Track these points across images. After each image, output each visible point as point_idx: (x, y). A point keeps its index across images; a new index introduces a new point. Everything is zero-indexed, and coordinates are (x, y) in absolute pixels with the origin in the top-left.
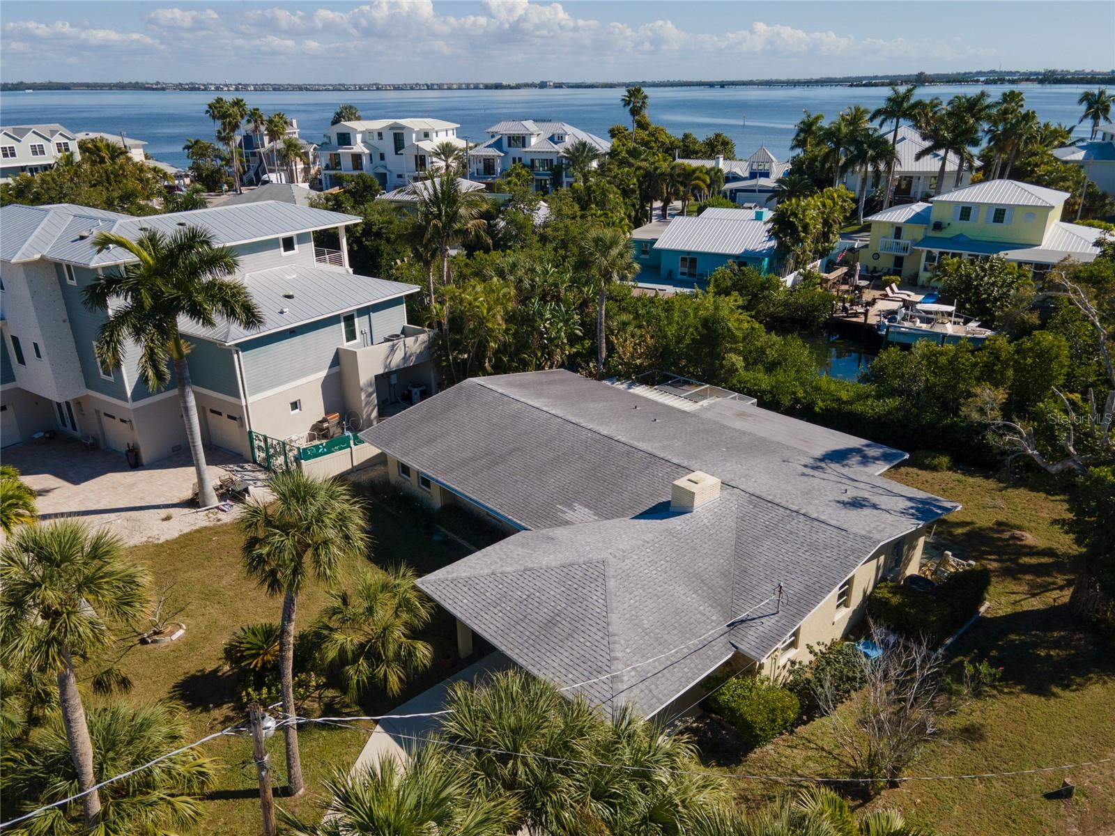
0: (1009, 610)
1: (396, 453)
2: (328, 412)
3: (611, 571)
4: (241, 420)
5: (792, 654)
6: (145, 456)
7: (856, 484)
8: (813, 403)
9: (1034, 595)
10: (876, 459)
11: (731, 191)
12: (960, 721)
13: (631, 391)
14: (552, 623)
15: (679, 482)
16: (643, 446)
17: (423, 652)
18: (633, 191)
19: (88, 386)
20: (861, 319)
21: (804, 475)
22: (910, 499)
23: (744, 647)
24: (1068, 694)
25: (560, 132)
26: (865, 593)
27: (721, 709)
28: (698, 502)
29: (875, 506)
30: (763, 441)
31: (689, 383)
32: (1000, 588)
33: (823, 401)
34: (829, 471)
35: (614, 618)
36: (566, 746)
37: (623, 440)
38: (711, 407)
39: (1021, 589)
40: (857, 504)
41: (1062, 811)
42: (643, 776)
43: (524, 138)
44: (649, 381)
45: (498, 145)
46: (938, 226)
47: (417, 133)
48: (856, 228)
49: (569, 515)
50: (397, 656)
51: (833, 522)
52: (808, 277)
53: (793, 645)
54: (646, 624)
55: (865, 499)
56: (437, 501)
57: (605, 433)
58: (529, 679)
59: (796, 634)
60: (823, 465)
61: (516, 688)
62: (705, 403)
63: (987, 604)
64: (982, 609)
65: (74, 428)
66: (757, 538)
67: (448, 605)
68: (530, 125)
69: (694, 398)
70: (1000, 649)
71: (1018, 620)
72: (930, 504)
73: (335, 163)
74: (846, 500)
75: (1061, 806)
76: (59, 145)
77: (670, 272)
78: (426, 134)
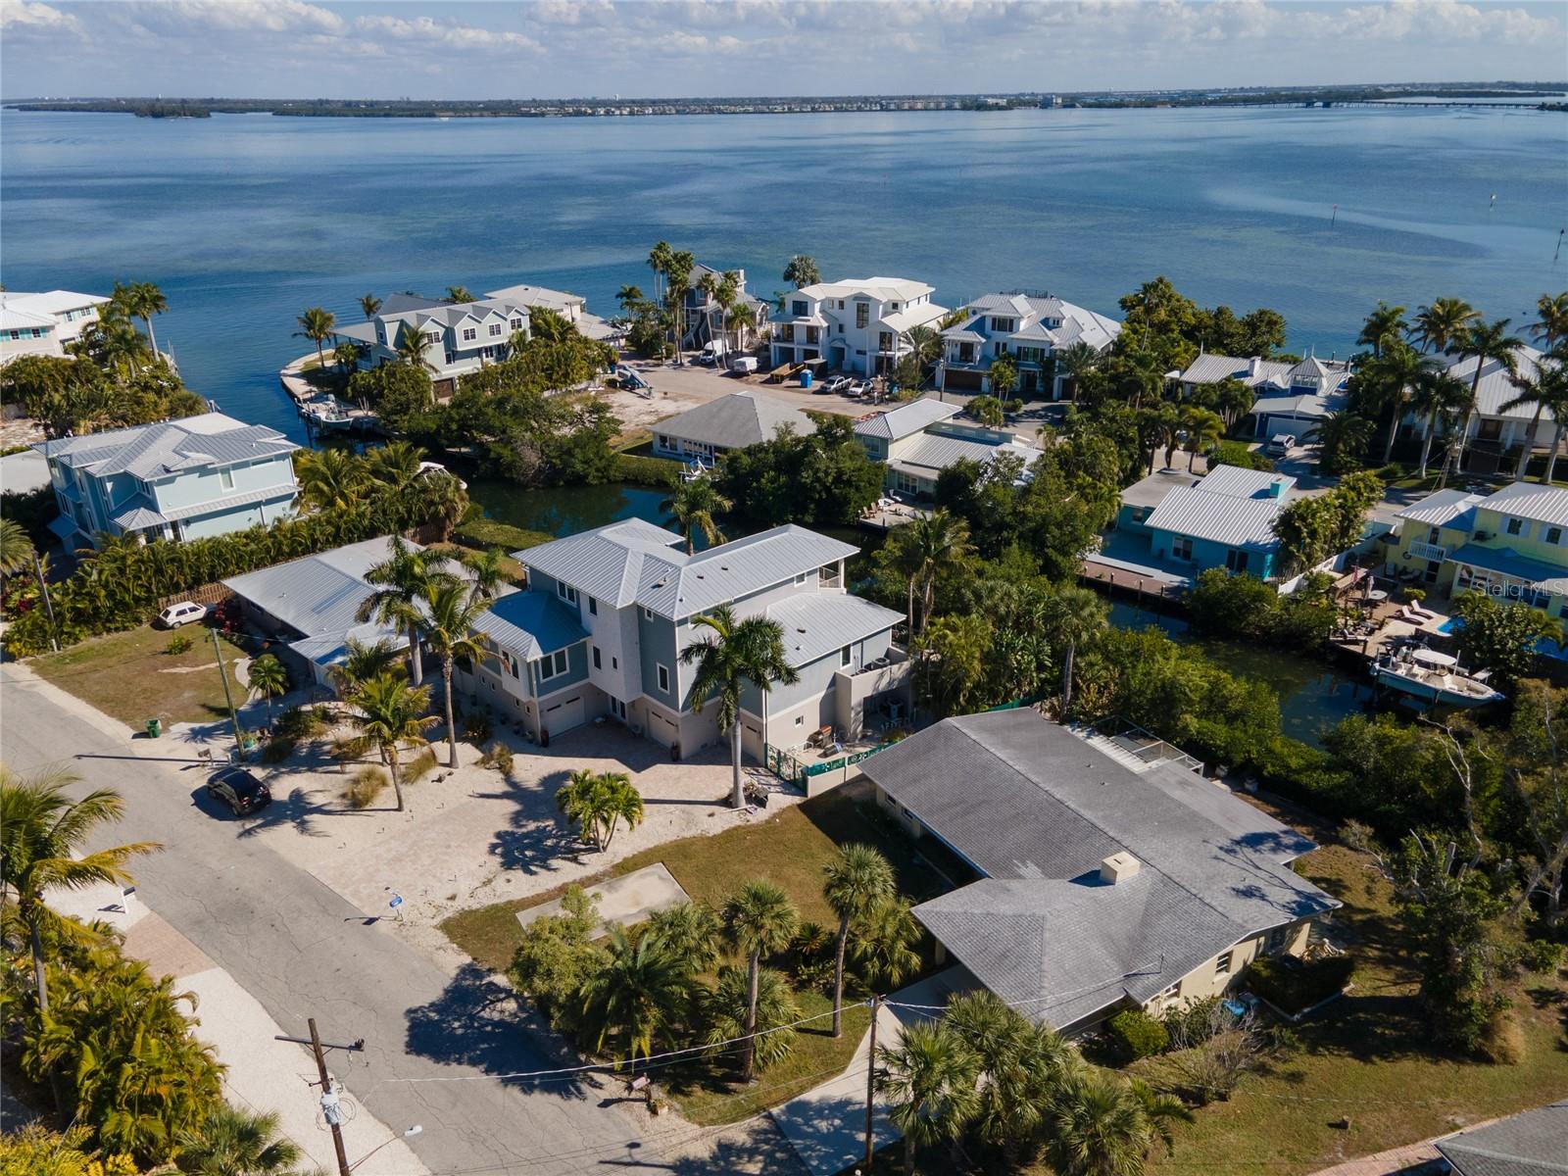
0: (1368, 994)
1: (885, 785)
2: (822, 725)
3: (1047, 926)
4: (760, 734)
5: (1174, 1001)
6: (684, 753)
7: (1258, 872)
8: (1264, 766)
9: (1395, 984)
10: (1288, 847)
11: (1262, 415)
12: (1291, 1067)
13: (1089, 741)
14: (1004, 956)
15: (1107, 861)
16: (1087, 814)
17: (916, 960)
18: (1132, 440)
19: (644, 691)
20: (1358, 649)
21: (1216, 858)
22: (1298, 893)
23: (1131, 993)
24: (1383, 1064)
25: (1057, 315)
26: (1245, 963)
27: (1114, 1031)
28: (1119, 878)
29: (1263, 897)
30: (1194, 816)
31: (1145, 736)
32: (1370, 974)
33: (1273, 765)
34: (1240, 856)
35: (1045, 959)
36: (1009, 1036)
37: (1072, 806)
38: (1159, 770)
39: (1388, 977)
40: (1248, 893)
41: (1337, 1136)
42: (1047, 1057)
43: (1012, 321)
44: (1106, 729)
45: (978, 327)
46: (1481, 536)
47: (885, 304)
48: (1415, 482)
49: (1023, 871)
50: (899, 962)
51: (1220, 909)
52: (1313, 583)
53: (1176, 995)
54: (1067, 967)
55: (1258, 889)
56: (917, 832)
57: (1058, 796)
58: (991, 996)
59: (1178, 986)
60: (1237, 848)
61: (983, 1000)
62: (1154, 764)
63: (1352, 985)
64: (1346, 990)
65: (623, 715)
66: (1159, 912)
67: (934, 931)
68: (1020, 303)
69: (1144, 757)
70: (1346, 1022)
71: (1374, 1003)
72: (1314, 900)
73: (788, 333)
74: (1241, 887)
75: (1337, 1133)
76: (513, 321)
77: (1162, 551)
78: (895, 306)
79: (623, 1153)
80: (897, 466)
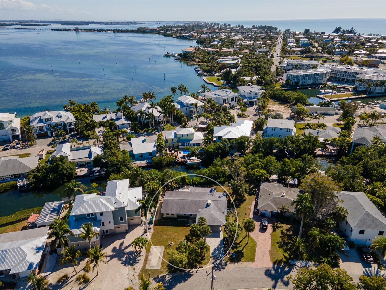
4: (140, 219)
6: (128, 231)
7: (217, 194)
10: (214, 190)
13: (179, 191)
19: (115, 224)
20: (180, 161)
21: (212, 196)
22: (222, 194)
25: (60, 114)
38: (191, 190)
43: (50, 119)
45: (41, 122)
46: (179, 138)
47: (8, 122)
49: (199, 211)
56: (176, 216)
65: (107, 233)
69: (187, 189)
74: (219, 197)
78: (11, 121)
79: (207, 274)
80: (72, 161)
